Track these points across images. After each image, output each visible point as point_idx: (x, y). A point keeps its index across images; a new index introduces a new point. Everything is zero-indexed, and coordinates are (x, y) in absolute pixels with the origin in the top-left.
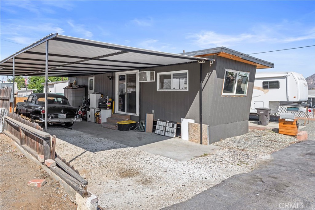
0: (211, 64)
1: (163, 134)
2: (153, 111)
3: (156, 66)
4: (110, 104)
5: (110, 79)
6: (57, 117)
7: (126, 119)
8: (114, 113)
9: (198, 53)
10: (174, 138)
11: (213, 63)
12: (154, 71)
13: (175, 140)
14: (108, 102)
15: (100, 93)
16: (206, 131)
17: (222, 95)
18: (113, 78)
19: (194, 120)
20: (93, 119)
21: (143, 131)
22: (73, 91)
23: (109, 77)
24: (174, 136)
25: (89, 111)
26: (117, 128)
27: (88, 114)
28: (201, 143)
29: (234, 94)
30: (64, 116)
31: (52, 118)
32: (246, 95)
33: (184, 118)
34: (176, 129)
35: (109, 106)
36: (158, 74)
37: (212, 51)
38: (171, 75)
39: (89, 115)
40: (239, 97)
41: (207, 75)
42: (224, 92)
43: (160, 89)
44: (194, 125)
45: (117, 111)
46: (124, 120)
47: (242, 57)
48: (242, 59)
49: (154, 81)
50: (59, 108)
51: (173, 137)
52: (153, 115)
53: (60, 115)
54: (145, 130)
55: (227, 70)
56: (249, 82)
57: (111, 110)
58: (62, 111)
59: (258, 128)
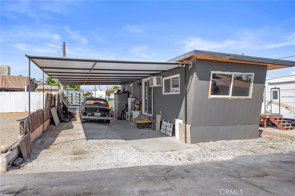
0: (190, 67)
1: (165, 133)
2: (161, 112)
3: (160, 72)
4: (138, 106)
5: (139, 85)
6: (93, 115)
7: (145, 119)
8: (141, 114)
9: (181, 57)
10: (171, 137)
11: (192, 66)
12: (161, 77)
13: (171, 139)
14: (136, 104)
15: (135, 97)
16: (189, 131)
17: (209, 97)
18: (140, 84)
19: (182, 121)
20: (129, 119)
21: (154, 130)
22: (118, 96)
23: (138, 83)
24: (171, 135)
25: (127, 112)
26: (136, 126)
27: (126, 115)
28: (186, 142)
29: (230, 96)
30: (99, 114)
31: (89, 115)
32: (250, 97)
33: (177, 119)
34: (172, 129)
35: (137, 108)
36: (164, 79)
37: (189, 54)
38: (170, 80)
39: (128, 116)
40: (237, 99)
41: (191, 78)
42: (211, 94)
43: (165, 92)
44: (181, 125)
45: (143, 113)
46: (143, 120)
47: (228, 58)
48: (229, 59)
49: (161, 85)
50: (95, 108)
51: (169, 136)
52: (160, 115)
53: (96, 114)
54: (155, 129)
55: (213, 72)
56: (254, 83)
57: (139, 112)
58: (98, 111)
59: (281, 135)
